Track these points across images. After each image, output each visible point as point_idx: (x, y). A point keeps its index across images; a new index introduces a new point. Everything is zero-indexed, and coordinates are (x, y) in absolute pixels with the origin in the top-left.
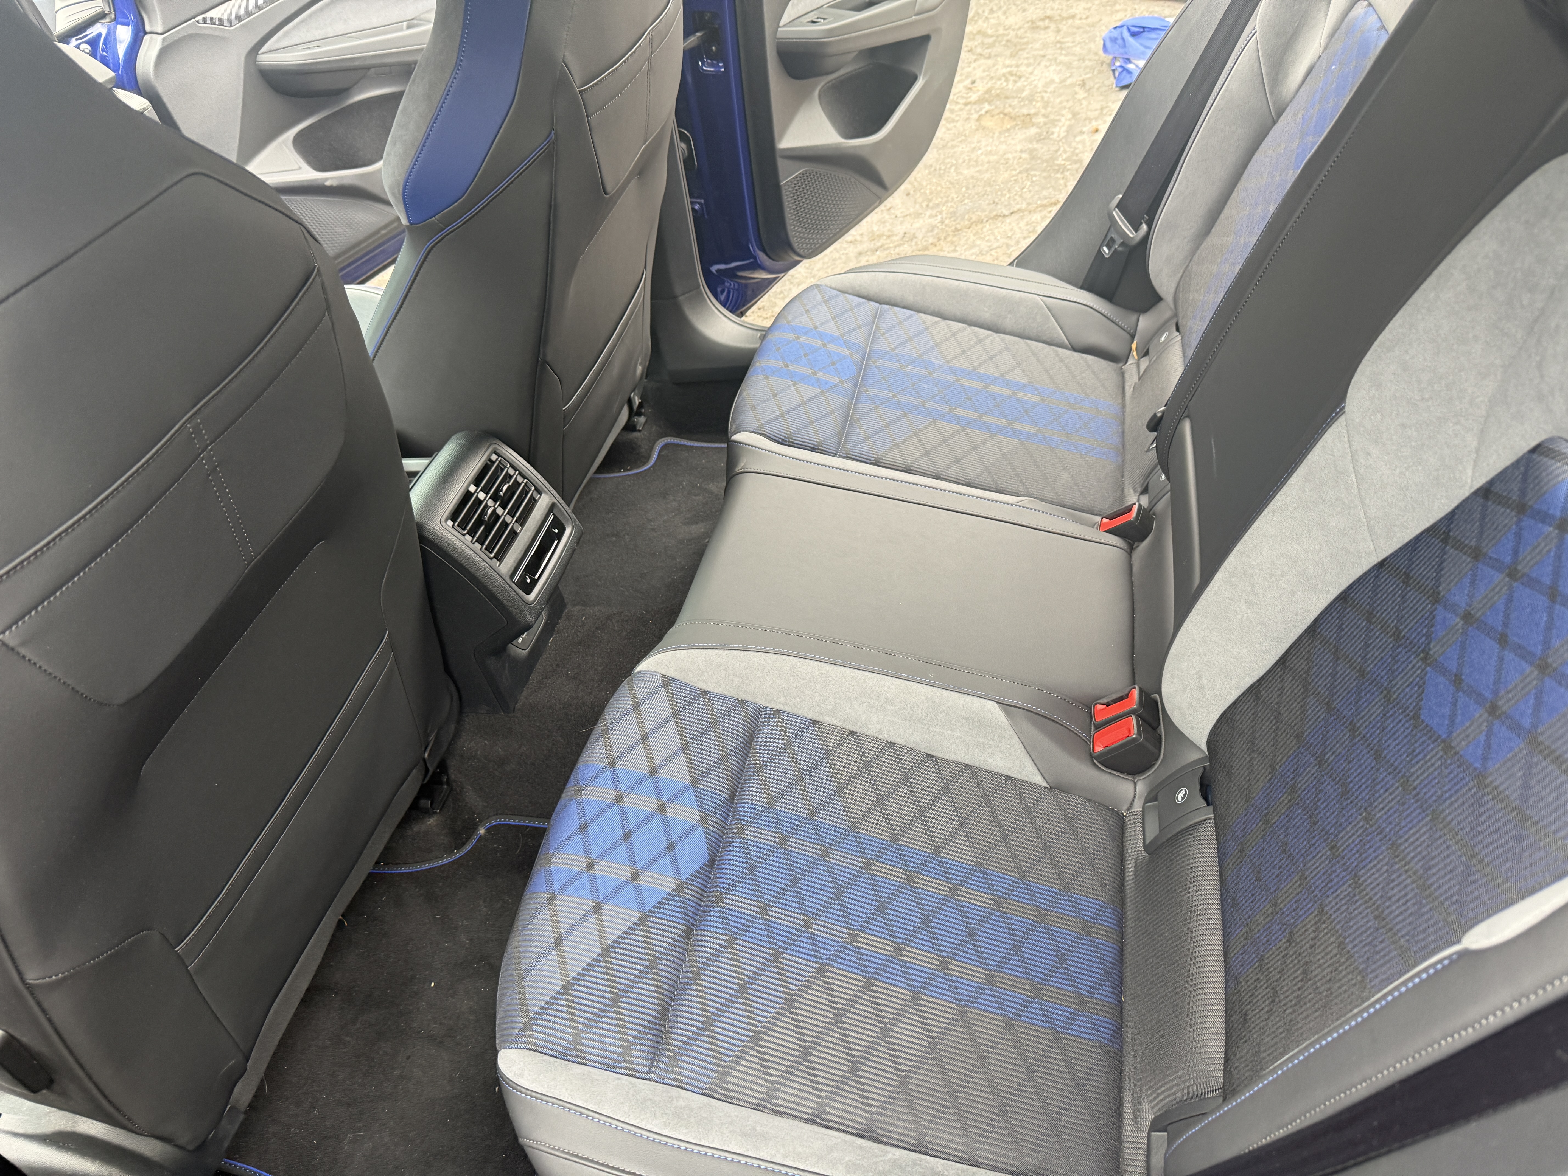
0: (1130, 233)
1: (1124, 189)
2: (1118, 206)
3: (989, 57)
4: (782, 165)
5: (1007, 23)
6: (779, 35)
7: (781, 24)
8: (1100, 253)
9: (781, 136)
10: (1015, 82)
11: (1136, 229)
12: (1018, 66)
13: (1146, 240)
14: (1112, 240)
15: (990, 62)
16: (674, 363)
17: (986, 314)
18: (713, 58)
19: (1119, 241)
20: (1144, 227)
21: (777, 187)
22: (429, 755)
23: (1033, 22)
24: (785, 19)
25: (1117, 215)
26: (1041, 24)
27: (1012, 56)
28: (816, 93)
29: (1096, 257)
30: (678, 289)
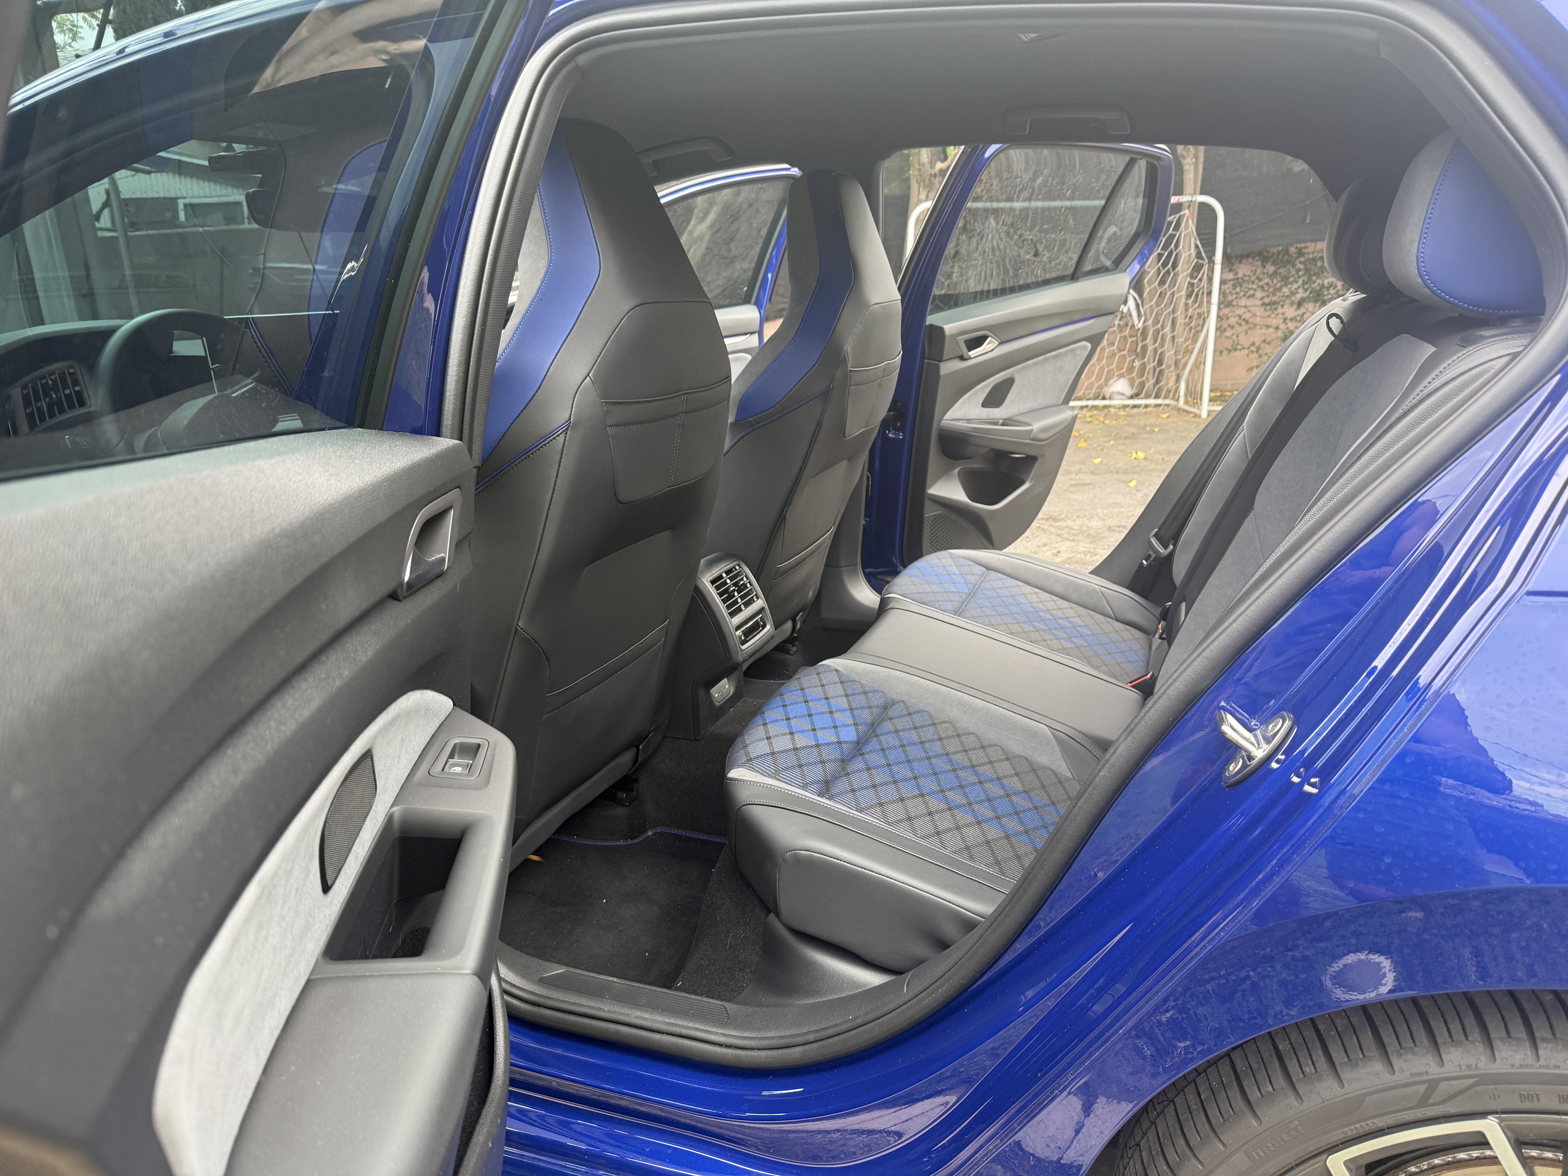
0: (1161, 550)
1: (1159, 526)
2: (1155, 536)
3: (1073, 541)
4: (928, 504)
5: (1090, 525)
6: (941, 424)
7: (945, 418)
8: (1142, 564)
9: (931, 486)
10: (1092, 557)
11: (1166, 548)
12: (1095, 548)
13: (1171, 554)
14: (1150, 556)
15: (1073, 544)
16: (828, 614)
17: (1059, 589)
18: (897, 430)
19: (1153, 556)
20: (1171, 547)
21: (921, 517)
22: (643, 747)
23: (1110, 527)
24: (947, 416)
25: (1154, 541)
26: (1117, 529)
27: (1091, 543)
28: (957, 470)
29: (1139, 567)
30: (842, 562)
